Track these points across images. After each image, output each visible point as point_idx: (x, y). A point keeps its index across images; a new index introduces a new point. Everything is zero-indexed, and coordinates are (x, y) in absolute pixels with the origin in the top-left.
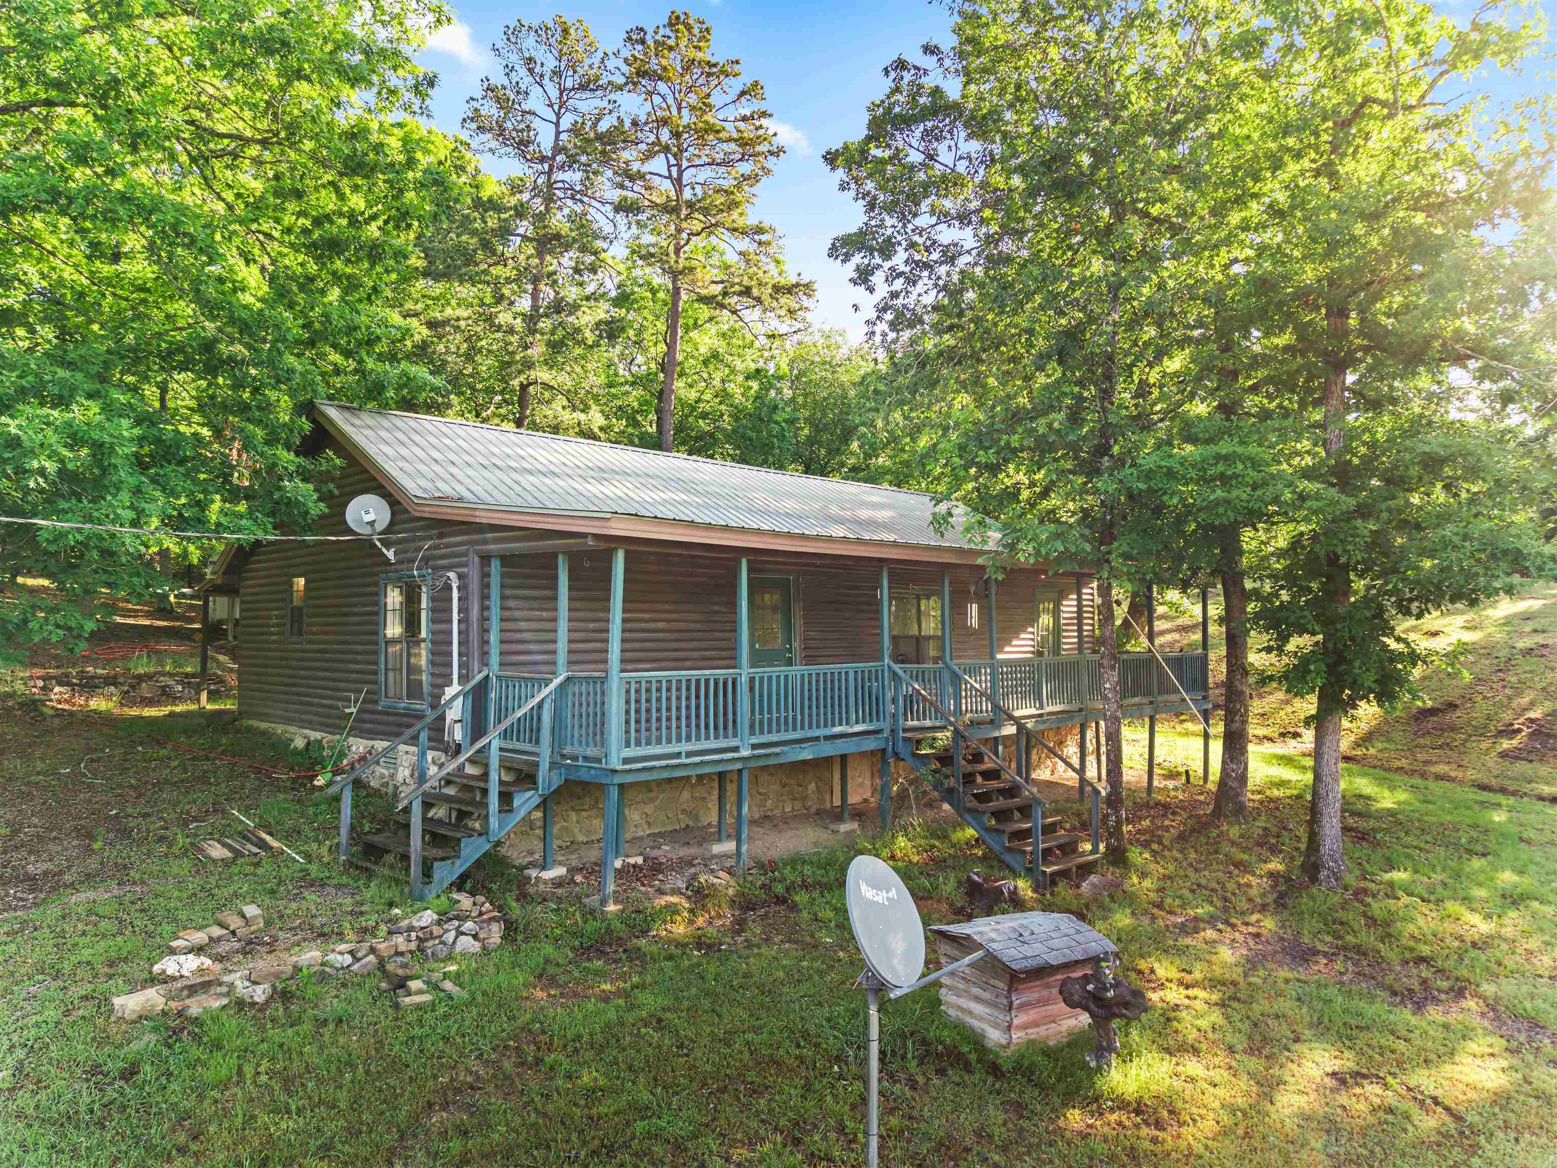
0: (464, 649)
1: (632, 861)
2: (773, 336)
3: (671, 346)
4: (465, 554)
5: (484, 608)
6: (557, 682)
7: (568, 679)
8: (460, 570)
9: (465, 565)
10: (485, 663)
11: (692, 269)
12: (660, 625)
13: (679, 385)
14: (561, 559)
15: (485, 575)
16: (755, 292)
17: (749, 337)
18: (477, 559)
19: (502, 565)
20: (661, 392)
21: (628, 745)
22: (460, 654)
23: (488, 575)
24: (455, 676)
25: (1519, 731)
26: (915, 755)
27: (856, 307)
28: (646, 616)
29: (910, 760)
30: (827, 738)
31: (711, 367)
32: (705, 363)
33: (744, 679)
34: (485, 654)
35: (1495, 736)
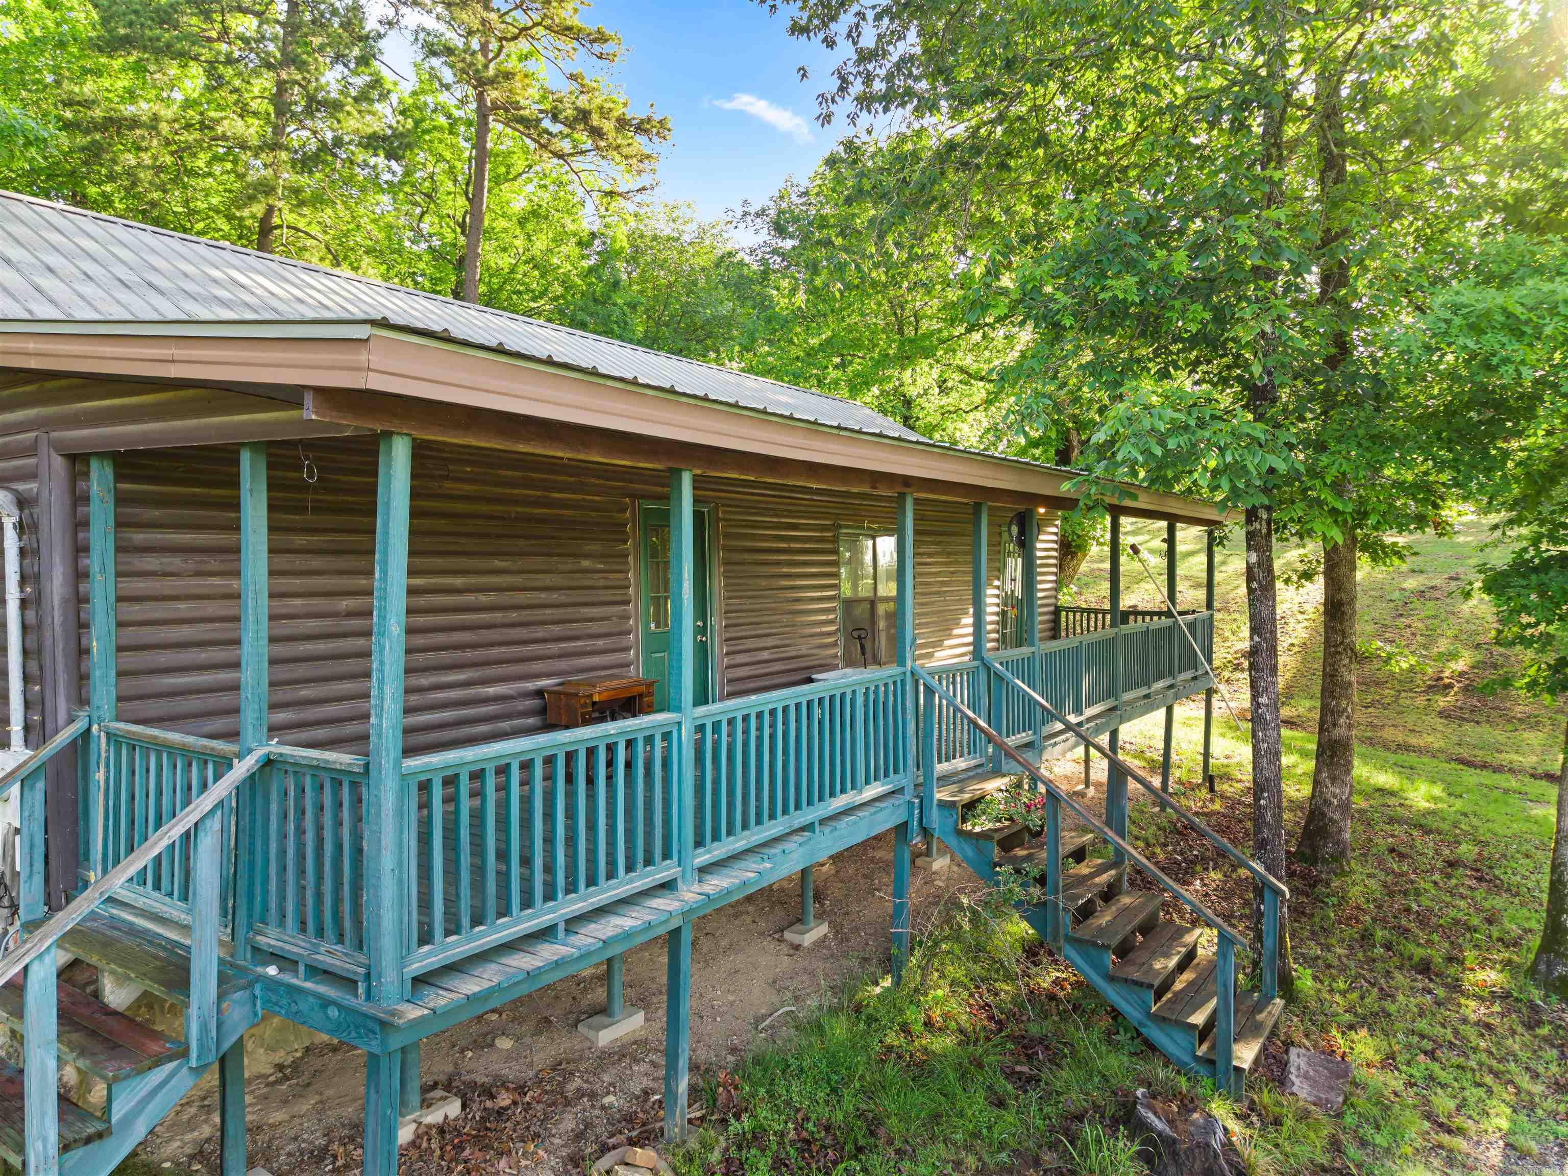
0: (33, 666)
1: (434, 1117)
2: (611, 194)
3: (475, 201)
4: (31, 450)
5: (80, 575)
6: (241, 769)
7: (269, 763)
8: (21, 487)
9: (32, 475)
10: (81, 699)
11: (508, 76)
12: (484, 598)
13: (486, 248)
14: (246, 458)
15: (79, 499)
16: (595, 120)
17: (580, 192)
18: (59, 462)
19: (119, 477)
20: (461, 260)
21: (425, 938)
22: (27, 678)
23: (85, 499)
24: (16, 728)
25: (1450, 686)
26: (960, 833)
27: (803, 73)
28: (458, 581)
29: (952, 841)
30: (823, 821)
31: (530, 227)
32: (522, 222)
33: (687, 732)
34: (81, 679)
35: (1426, 692)
